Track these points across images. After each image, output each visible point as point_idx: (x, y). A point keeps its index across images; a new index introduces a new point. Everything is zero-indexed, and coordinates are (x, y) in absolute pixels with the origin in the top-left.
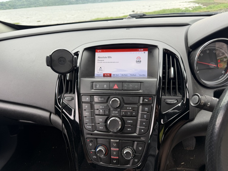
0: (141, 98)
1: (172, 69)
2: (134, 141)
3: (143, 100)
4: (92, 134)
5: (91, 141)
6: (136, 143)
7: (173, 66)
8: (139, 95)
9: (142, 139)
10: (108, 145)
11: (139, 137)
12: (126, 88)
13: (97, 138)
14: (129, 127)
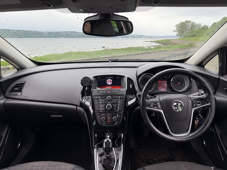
0: (120, 96)
1: (131, 85)
2: (117, 114)
3: (120, 97)
4: (99, 112)
5: (99, 115)
6: (118, 114)
7: (131, 84)
8: (119, 95)
9: (120, 112)
10: (106, 116)
11: (119, 112)
12: (113, 93)
13: (101, 114)
14: (115, 108)
